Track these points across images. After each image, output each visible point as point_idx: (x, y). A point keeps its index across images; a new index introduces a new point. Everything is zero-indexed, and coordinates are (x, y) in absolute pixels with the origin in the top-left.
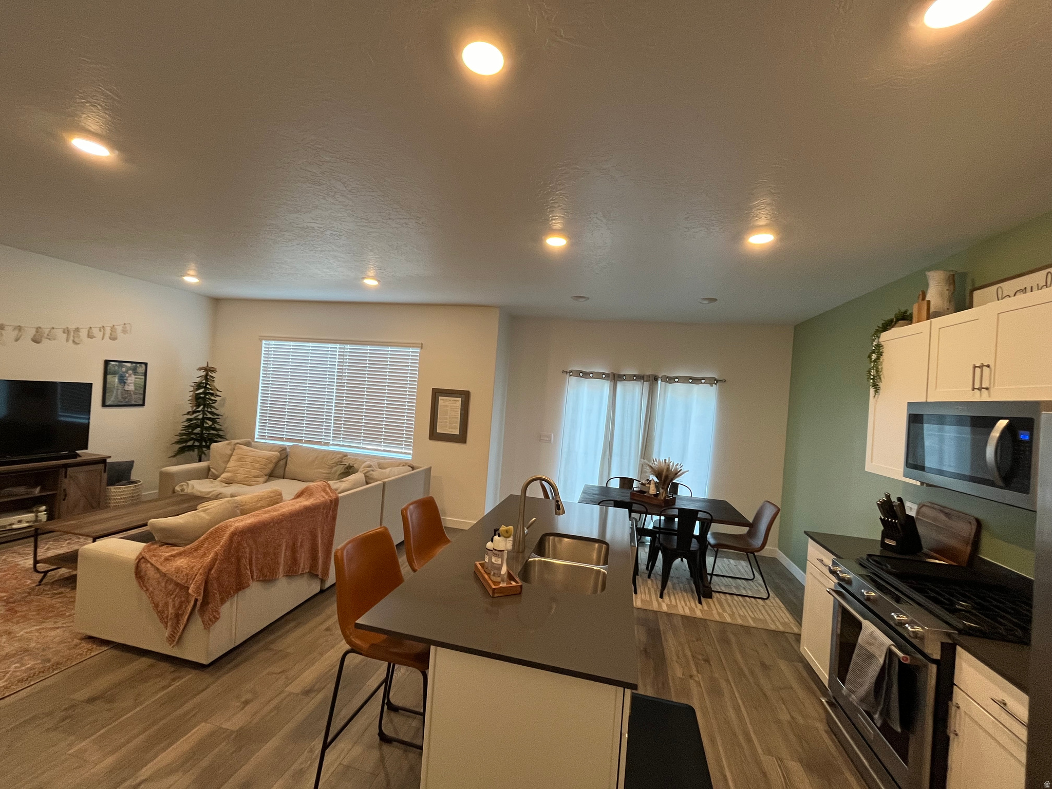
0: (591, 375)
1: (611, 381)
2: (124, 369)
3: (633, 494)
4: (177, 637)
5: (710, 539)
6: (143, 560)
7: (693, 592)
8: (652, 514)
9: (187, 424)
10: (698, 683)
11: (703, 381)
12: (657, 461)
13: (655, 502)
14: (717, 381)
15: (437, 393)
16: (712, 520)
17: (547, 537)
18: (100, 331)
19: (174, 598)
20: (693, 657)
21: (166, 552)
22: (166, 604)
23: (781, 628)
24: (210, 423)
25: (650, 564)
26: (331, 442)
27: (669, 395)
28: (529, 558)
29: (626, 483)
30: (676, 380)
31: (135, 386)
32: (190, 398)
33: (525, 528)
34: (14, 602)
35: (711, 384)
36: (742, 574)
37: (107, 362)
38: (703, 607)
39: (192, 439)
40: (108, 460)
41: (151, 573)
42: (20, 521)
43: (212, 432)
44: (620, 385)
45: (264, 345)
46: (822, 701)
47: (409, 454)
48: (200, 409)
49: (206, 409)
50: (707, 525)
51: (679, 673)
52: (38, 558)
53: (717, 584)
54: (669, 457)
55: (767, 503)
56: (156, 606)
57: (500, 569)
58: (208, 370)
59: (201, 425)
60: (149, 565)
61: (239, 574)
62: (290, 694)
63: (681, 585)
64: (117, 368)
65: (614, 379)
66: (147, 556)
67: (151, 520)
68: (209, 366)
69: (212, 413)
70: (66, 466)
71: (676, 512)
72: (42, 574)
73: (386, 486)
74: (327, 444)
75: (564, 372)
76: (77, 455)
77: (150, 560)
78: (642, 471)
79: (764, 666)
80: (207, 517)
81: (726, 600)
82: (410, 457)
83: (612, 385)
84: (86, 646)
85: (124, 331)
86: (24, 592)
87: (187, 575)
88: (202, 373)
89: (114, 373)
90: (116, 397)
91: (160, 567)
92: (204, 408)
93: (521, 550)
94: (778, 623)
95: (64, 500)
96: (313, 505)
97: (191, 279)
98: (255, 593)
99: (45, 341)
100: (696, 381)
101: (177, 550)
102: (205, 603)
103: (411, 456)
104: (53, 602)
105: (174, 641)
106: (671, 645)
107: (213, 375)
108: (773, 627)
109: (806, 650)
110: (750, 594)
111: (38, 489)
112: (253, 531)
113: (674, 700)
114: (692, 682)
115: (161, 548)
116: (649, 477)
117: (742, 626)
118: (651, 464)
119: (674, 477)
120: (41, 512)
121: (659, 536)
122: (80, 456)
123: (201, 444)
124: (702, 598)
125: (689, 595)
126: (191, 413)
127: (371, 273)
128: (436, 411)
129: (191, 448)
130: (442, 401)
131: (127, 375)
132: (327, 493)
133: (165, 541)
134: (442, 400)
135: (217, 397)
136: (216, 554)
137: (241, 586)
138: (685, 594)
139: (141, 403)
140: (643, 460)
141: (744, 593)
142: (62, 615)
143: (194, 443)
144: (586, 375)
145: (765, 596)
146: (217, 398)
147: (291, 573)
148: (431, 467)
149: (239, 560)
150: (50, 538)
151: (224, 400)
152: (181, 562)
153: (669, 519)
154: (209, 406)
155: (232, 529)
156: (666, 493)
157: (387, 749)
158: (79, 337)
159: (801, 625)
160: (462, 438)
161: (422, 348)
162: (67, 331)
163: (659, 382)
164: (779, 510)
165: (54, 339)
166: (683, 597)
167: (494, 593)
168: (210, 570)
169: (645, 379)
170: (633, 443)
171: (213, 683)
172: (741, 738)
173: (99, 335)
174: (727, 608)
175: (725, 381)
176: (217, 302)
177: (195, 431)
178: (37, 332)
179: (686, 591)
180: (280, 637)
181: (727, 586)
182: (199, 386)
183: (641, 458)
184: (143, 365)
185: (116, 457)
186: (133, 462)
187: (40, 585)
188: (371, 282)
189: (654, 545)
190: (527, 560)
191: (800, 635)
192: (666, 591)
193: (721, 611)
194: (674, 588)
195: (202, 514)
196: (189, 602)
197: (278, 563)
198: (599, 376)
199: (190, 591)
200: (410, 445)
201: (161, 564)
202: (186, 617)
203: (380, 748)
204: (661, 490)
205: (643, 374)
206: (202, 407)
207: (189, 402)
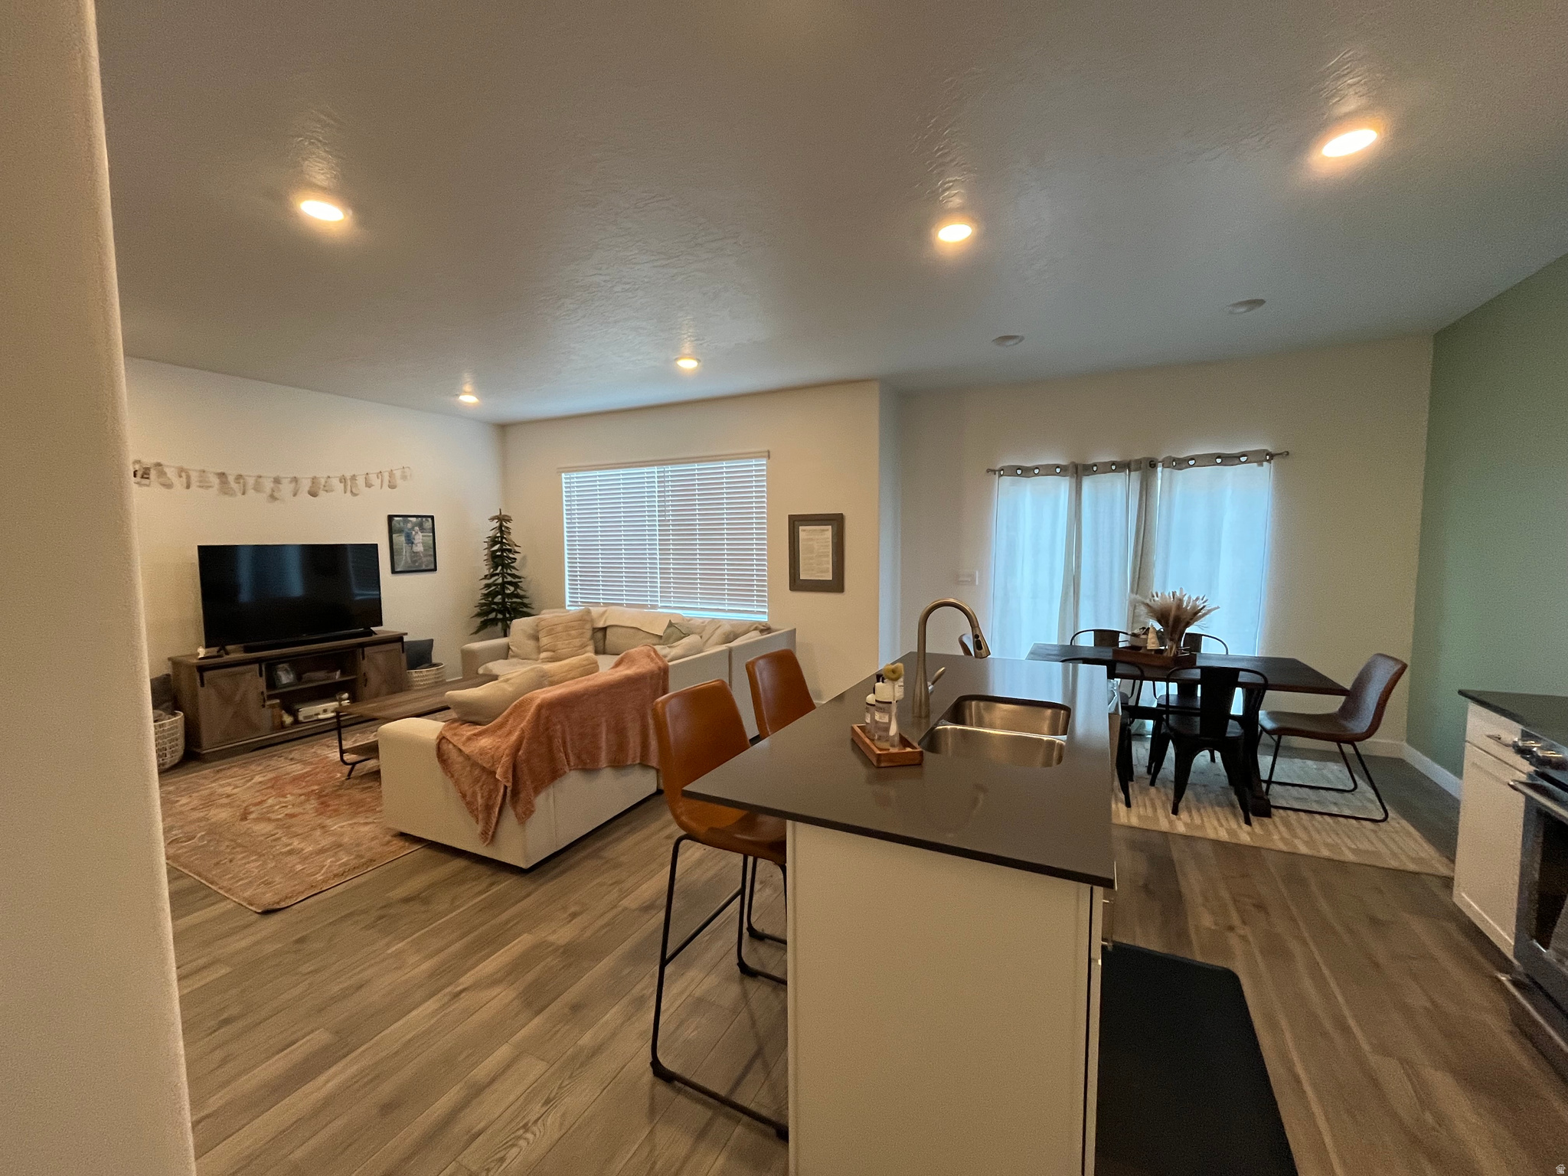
0: (1036, 471)
1: (1072, 476)
2: (409, 526)
3: (1119, 652)
4: (490, 833)
5: (1264, 719)
6: (443, 741)
7: (1233, 806)
8: (1154, 680)
9: (486, 592)
10: (1244, 938)
11: (1243, 459)
12: (1159, 595)
13: (1157, 663)
14: (1272, 456)
15: (796, 522)
16: (1266, 686)
17: (967, 702)
18: (378, 478)
19: (482, 786)
20: (1235, 901)
21: (468, 731)
22: (474, 794)
23: (1412, 867)
24: (512, 589)
25: (1153, 765)
26: (660, 604)
27: (1178, 489)
28: (937, 725)
29: (1105, 637)
30: (1192, 462)
31: (424, 546)
32: (486, 558)
33: (929, 683)
34: (325, 796)
35: (1260, 463)
36: (1329, 781)
37: (390, 518)
38: (1253, 829)
39: (494, 610)
40: (406, 639)
41: (454, 755)
42: (325, 711)
43: (515, 600)
44: (1087, 483)
45: (564, 480)
46: (1499, 981)
47: (764, 613)
48: (498, 571)
49: (505, 571)
50: (1258, 694)
51: (1207, 921)
52: (344, 748)
53: (1278, 796)
54: (1181, 588)
55: (1379, 658)
56: (464, 796)
57: (887, 729)
58: (502, 519)
59: (502, 592)
60: (451, 746)
61: (552, 759)
62: (626, 909)
63: (1212, 796)
64: (402, 524)
65: (1077, 473)
66: (448, 735)
67: (448, 693)
68: (502, 514)
69: (513, 576)
70: (363, 645)
71: (1196, 674)
72: (350, 767)
73: (733, 653)
74: (654, 607)
75: (992, 471)
76: (373, 633)
77: (452, 741)
78: (1134, 618)
79: (1374, 921)
80: (510, 689)
81: (1299, 821)
82: (764, 618)
83: (1074, 485)
84: (398, 843)
85: (404, 477)
86: (335, 786)
87: (493, 757)
88: (495, 523)
89: (400, 531)
90: (406, 562)
91: (462, 748)
92: (502, 569)
93: (923, 714)
94: (1403, 858)
95: (365, 686)
96: (637, 674)
97: (468, 399)
98: (573, 782)
99: (322, 493)
100: (1229, 460)
101: (480, 728)
102: (515, 793)
103: (766, 617)
104: (364, 796)
105: (487, 838)
106: (1193, 882)
107: (508, 525)
108: (1394, 864)
109: (1465, 898)
110: (1347, 812)
111: (338, 673)
112: (563, 704)
113: (1199, 958)
114: (1230, 935)
115: (462, 727)
116: (1146, 623)
117: (1329, 860)
118: (1148, 601)
119: (1191, 619)
120: (345, 700)
121: (1168, 717)
122: (376, 634)
123: (504, 615)
124: (1250, 815)
125: (1227, 811)
126: (488, 577)
127: (687, 347)
128: (796, 546)
129: (494, 621)
130: (804, 532)
131: (414, 533)
132: (652, 660)
133: (465, 718)
134: (804, 530)
135: (516, 554)
136: (523, 731)
137: (555, 775)
138: (1217, 809)
139: (433, 567)
140: (1134, 596)
141: (1335, 810)
142: (373, 811)
143: (496, 615)
144: (1027, 472)
145: (1380, 816)
146: (516, 556)
147: (618, 764)
148: (795, 629)
149: (550, 739)
150: (358, 729)
151: (524, 558)
152: (485, 742)
153: (1186, 689)
154: (508, 566)
155: (538, 701)
156: (1177, 647)
157: (752, 985)
158: (357, 485)
159: (1453, 861)
160: (836, 585)
161: (769, 457)
162: (343, 480)
163: (1159, 469)
164: (1404, 667)
165: (332, 491)
166: (1215, 813)
167: (879, 761)
168: (518, 750)
169: (1132, 467)
170: (1116, 575)
171: (536, 890)
172: (1328, 1025)
173: (376, 482)
174: (1300, 832)
175: (1288, 453)
176: (503, 429)
177: (496, 600)
178: (313, 483)
179: (1220, 805)
180: (611, 843)
181: (1297, 799)
182: (494, 541)
183: (1132, 590)
184: (430, 519)
185: (414, 635)
186: (432, 640)
187: (349, 779)
188: (688, 364)
189: (1160, 729)
190: (933, 728)
191: (1452, 879)
192: (1182, 805)
193: (1286, 835)
194: (1198, 800)
195: (505, 686)
196: (498, 791)
197: (599, 748)
198: (1049, 470)
199: (497, 776)
200: (764, 601)
201: (464, 745)
202: (497, 809)
203: (742, 981)
204: (1169, 643)
205: (1128, 460)
206: (500, 568)
207: (485, 563)
